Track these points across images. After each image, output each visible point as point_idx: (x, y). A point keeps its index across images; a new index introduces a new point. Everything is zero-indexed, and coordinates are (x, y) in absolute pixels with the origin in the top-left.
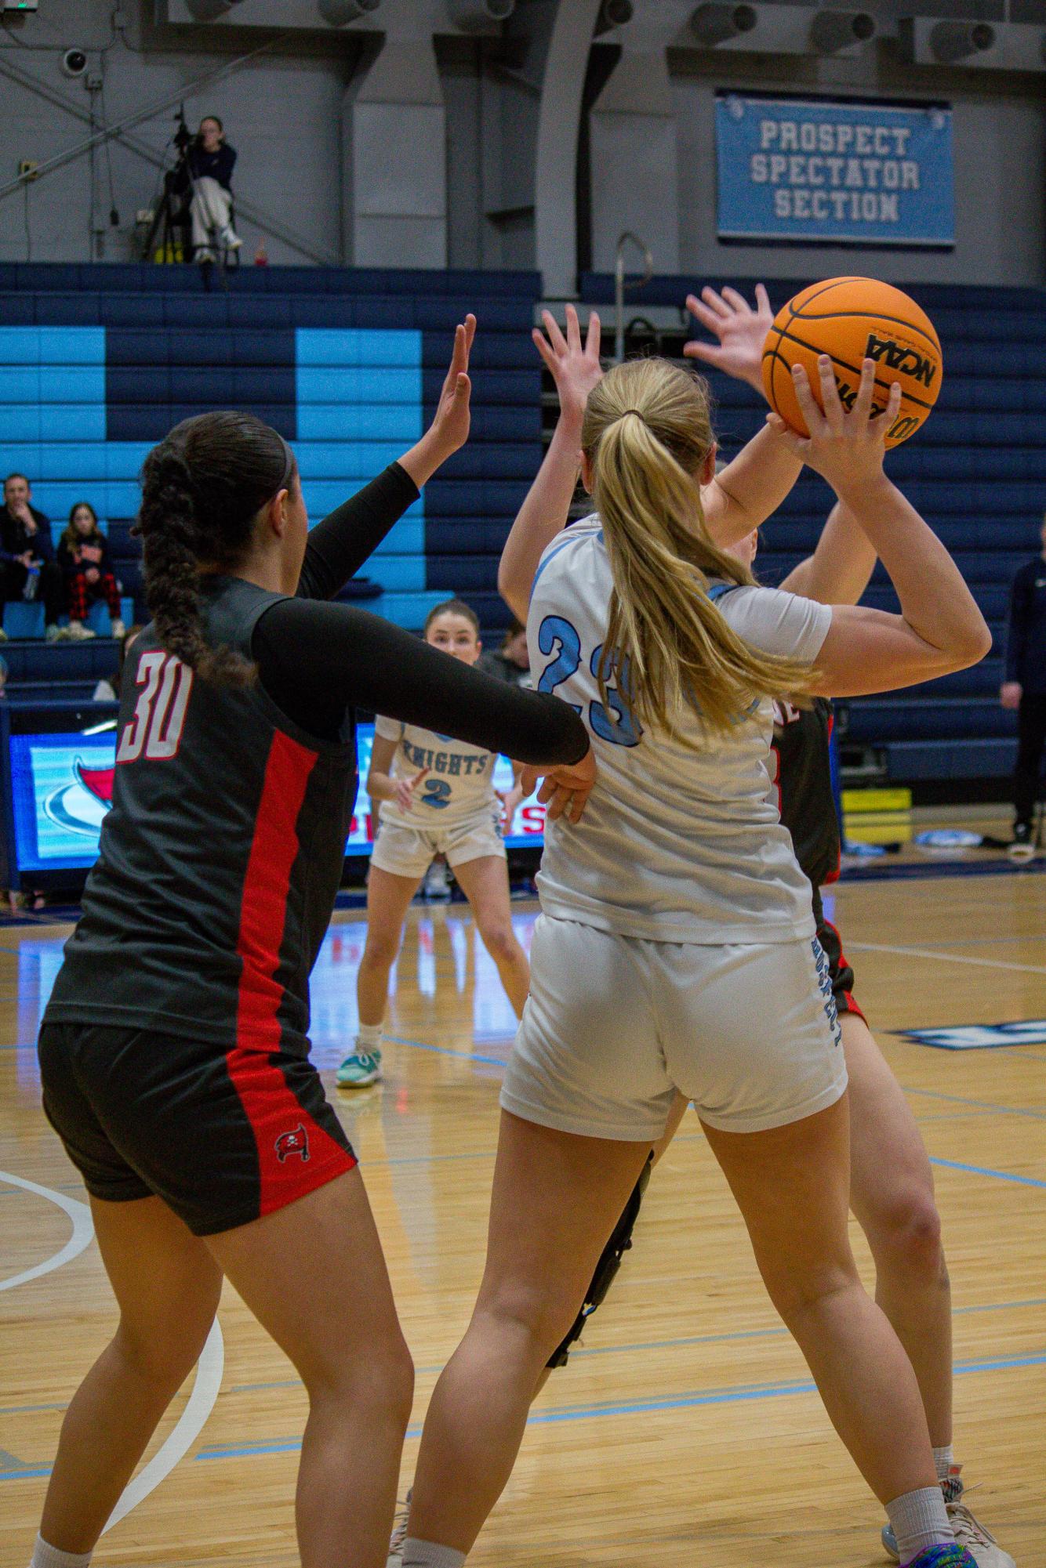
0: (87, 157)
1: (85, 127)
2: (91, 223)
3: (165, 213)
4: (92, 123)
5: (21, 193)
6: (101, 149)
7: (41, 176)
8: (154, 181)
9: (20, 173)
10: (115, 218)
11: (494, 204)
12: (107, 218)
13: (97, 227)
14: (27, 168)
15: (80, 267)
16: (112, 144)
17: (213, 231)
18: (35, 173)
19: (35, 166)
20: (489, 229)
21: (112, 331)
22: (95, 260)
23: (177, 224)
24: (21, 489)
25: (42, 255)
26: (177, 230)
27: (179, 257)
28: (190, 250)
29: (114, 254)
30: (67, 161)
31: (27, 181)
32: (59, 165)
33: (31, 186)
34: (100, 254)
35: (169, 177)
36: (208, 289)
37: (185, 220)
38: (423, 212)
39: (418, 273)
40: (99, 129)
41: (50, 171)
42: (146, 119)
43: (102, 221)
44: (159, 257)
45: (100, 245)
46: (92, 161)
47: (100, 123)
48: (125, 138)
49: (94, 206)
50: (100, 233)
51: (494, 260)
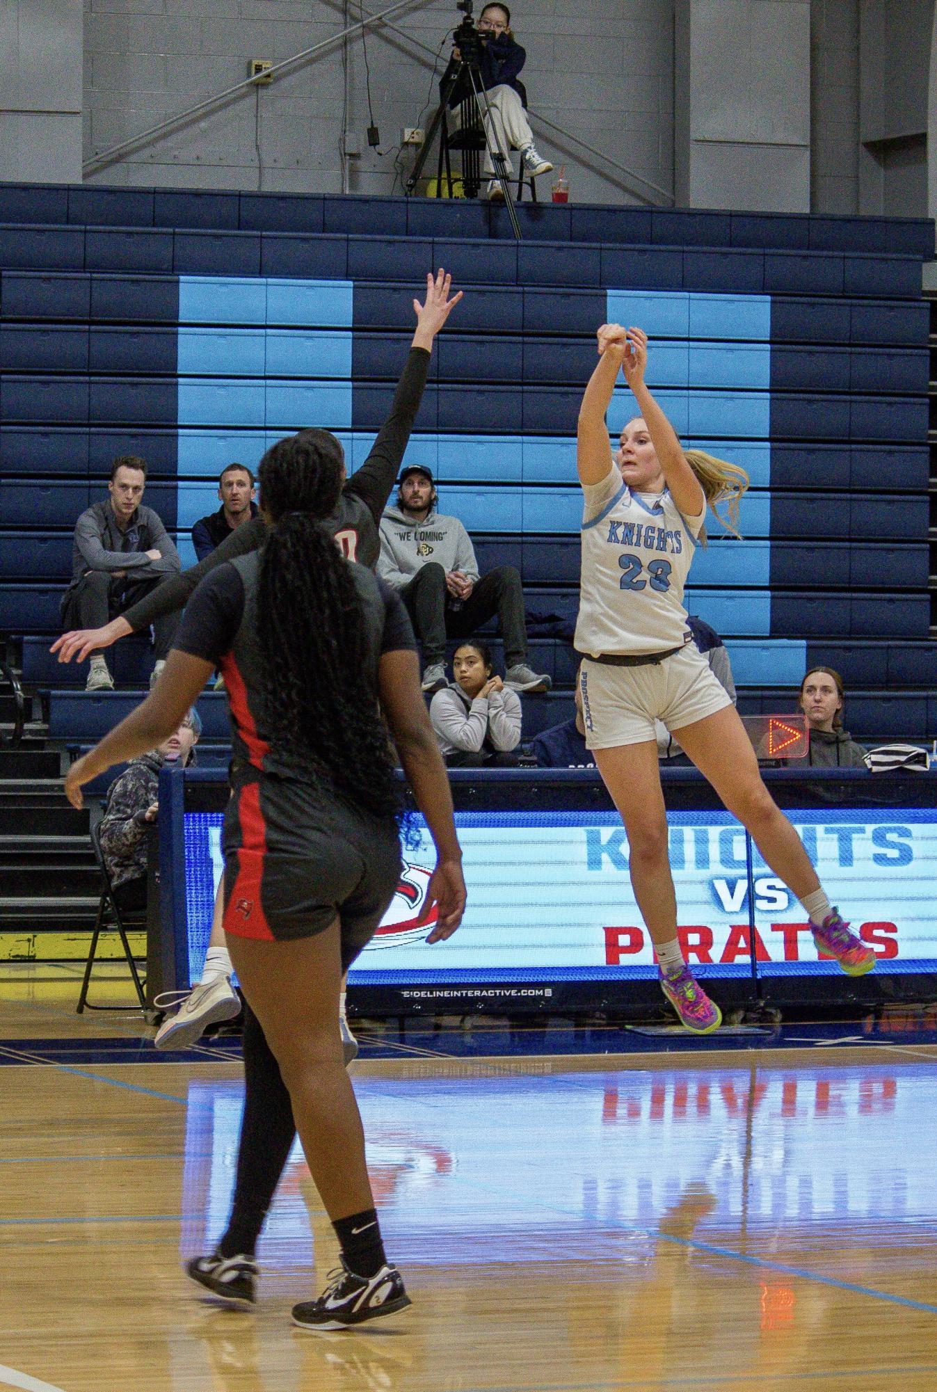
0: (338, 56)
1: (339, 17)
2: (343, 141)
3: (440, 129)
4: (345, 12)
5: (249, 102)
6: (357, 47)
7: (278, 79)
8: (427, 88)
9: (249, 76)
10: (373, 137)
11: (875, 131)
12: (364, 137)
13: (351, 149)
14: (259, 69)
15: (324, 200)
16: (371, 40)
18: (268, 76)
19: (268, 66)
20: (868, 160)
21: (362, 285)
22: (348, 191)
23: (455, 147)
24: (241, 484)
25: (275, 184)
26: (456, 155)
27: (458, 190)
28: (473, 182)
29: (371, 186)
30: (312, 61)
31: (258, 85)
32: (302, 66)
33: (262, 92)
34: (353, 184)
35: (445, 83)
36: (493, 234)
37: (473, 138)
38: (779, 138)
40: (355, 20)
41: (288, 74)
42: (416, 9)
43: (358, 140)
44: (432, 192)
45: (354, 172)
46: (345, 61)
47: (355, 11)
48: (385, 31)
49: (347, 122)
50: (354, 156)
51: (874, 206)
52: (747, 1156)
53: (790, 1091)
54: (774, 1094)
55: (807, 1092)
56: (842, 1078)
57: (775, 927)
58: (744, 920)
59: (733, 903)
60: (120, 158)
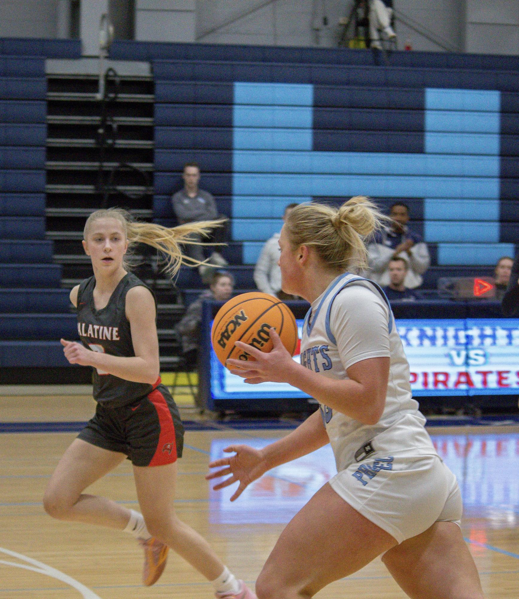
2: (311, 24)
3: (355, 19)
10: (325, 21)
12: (321, 21)
13: (315, 26)
15: (303, 49)
17: (380, 30)
21: (317, 86)
22: (315, 45)
23: (362, 25)
26: (361, 29)
27: (363, 45)
28: (368, 41)
29: (325, 42)
34: (317, 41)
36: (377, 64)
37: (365, 23)
39: (501, 57)
43: (318, 23)
44: (352, 45)
45: (317, 37)
49: (314, 15)
50: (317, 30)
52: (465, 474)
53: (484, 446)
54: (477, 446)
55: (491, 445)
56: (506, 440)
57: (478, 372)
58: (463, 369)
59: (460, 361)
60: (213, 31)
